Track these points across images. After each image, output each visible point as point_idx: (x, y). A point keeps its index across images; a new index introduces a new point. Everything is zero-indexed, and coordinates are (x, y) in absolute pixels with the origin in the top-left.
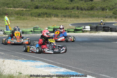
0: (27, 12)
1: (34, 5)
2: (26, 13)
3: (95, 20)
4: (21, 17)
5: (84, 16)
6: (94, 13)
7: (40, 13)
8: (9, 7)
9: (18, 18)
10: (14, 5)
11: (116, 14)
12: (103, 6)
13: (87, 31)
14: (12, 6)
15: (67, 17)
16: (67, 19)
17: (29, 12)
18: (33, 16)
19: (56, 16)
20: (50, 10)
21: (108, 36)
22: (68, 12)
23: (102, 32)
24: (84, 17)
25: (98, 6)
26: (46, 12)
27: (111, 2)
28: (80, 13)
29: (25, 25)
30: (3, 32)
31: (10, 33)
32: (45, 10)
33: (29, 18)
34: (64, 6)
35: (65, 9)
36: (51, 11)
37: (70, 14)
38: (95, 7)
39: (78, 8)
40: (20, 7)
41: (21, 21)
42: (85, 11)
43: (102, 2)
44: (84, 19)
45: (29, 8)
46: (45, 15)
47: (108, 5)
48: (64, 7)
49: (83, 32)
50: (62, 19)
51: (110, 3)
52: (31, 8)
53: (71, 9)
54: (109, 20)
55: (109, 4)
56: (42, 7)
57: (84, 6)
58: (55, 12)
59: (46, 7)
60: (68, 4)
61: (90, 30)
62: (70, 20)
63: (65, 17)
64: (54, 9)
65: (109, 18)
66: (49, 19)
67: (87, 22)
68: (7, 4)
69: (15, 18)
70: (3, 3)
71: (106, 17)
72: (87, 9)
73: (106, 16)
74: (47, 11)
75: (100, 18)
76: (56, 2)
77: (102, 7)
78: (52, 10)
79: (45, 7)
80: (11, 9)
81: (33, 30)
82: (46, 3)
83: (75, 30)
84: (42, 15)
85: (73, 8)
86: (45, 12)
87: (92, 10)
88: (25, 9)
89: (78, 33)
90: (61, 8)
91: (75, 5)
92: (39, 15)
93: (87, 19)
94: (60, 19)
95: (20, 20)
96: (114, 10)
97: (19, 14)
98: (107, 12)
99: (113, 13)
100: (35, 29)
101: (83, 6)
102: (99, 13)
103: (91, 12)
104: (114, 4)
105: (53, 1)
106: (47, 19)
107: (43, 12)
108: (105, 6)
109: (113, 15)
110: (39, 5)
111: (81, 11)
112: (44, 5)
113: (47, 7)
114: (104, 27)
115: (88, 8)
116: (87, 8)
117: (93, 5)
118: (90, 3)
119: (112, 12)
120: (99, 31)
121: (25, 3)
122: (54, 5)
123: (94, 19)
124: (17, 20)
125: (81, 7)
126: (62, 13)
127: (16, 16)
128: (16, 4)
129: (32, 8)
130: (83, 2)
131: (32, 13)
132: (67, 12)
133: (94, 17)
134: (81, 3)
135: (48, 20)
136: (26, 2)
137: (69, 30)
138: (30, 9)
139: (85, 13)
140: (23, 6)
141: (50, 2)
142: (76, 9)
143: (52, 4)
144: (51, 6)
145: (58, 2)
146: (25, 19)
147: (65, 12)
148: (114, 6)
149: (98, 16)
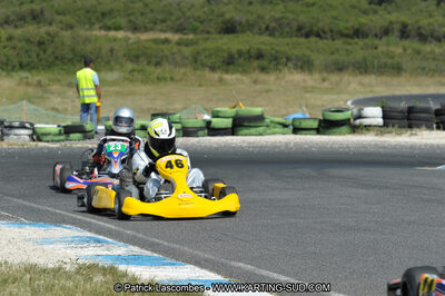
1: (218, 16)
2: (173, 54)
4: (151, 69)
7: (234, 50)
8: (108, 28)
9: (136, 74)
10: (132, 18)
14: (123, 21)
16: (346, 77)
18: (203, 65)
19: (305, 65)
20: (287, 40)
22: (362, 49)
23: (427, 132)
26: (262, 47)
30: (30, 132)
31: (56, 135)
33: (185, 74)
34: (347, 21)
35: (352, 37)
36: (288, 44)
37: (365, 58)
39: (404, 32)
40: (159, 27)
45: (194, 31)
48: (346, 28)
50: (324, 80)
52: (203, 31)
53: (376, 36)
56: (253, 26)
57: (431, 20)
58: (303, 46)
59: (267, 28)
60: (365, 13)
62: (361, 84)
63: (340, 68)
64: (302, 36)
66: (271, 77)
68: (103, 14)
69: (123, 74)
70: (88, 12)
76: (313, 4)
78: (294, 39)
79: (264, 26)
80: (120, 34)
82: (269, 7)
84: (241, 60)
85: (386, 32)
88: (175, 37)
90: (331, 31)
91: (394, 17)
92: (230, 62)
94: (317, 76)
95: (142, 81)
97: (141, 59)
101: (427, 21)
106: (263, 76)
110: (239, 17)
111: (416, 45)
112: (260, 17)
113: (273, 24)
114: (438, 113)
121: (180, 9)
122: (302, 18)
124: (132, 81)
125: (419, 28)
126: (332, 53)
127: (130, 66)
128: (142, 14)
129: (208, 32)
130: (428, 6)
131: (198, 53)
132: (358, 49)
134: (421, 11)
136: (182, 4)
138: (199, 36)
139: (432, 52)
140: (169, 23)
141: (285, 7)
142: (398, 34)
143: (293, 12)
144: (288, 24)
145: (321, 6)
146: (165, 79)
147: (349, 47)
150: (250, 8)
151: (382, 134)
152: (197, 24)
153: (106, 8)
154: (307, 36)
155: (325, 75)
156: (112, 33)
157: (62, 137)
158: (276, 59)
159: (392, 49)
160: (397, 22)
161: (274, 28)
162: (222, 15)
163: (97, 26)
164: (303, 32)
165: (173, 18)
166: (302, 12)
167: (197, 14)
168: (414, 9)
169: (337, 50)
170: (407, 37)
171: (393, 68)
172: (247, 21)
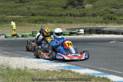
0: (24, 19)
4: (19, 23)
5: (77, 22)
6: (86, 19)
7: (37, 19)
8: (7, 15)
10: (12, 13)
12: (94, 13)
13: (81, 34)
14: (10, 13)
15: (61, 23)
16: (61, 25)
17: (27, 19)
18: (30, 22)
19: (52, 22)
21: (100, 38)
23: (95, 35)
25: (89, 12)
27: (101, 9)
28: (73, 19)
29: (23, 30)
30: (4, 36)
31: (10, 37)
32: (41, 17)
33: (27, 24)
34: (58, 13)
35: (59, 16)
37: (64, 20)
38: (87, 13)
39: (71, 15)
40: (18, 15)
41: (19, 27)
42: (77, 17)
43: (92, 9)
44: (77, 25)
45: (26, 16)
46: (41, 22)
47: (98, 11)
49: (78, 34)
50: (57, 25)
51: (101, 10)
53: (65, 16)
54: (99, 25)
58: (50, 18)
59: (41, 14)
60: (62, 11)
61: (83, 33)
62: (64, 26)
63: (59, 22)
65: (100, 23)
66: (45, 25)
68: (6, 12)
70: (2, 12)
71: (97, 23)
73: (97, 21)
75: (91, 23)
76: (51, 9)
78: (48, 17)
80: (10, 16)
81: (31, 34)
82: (41, 10)
83: (70, 33)
85: (67, 15)
87: (84, 16)
88: (22, 17)
89: (73, 35)
90: (55, 15)
91: (68, 12)
92: (36, 22)
93: (80, 25)
94: (55, 24)
96: (104, 16)
97: (17, 21)
98: (97, 18)
99: (103, 19)
100: (34, 33)
102: (91, 19)
103: (84, 18)
104: (104, 10)
105: (48, 9)
106: (43, 24)
107: (39, 19)
108: (96, 12)
109: (104, 20)
110: (35, 12)
112: (40, 12)
113: (43, 14)
114: (96, 30)
115: (80, 14)
116: (79, 14)
118: (82, 10)
119: (102, 17)
120: (92, 34)
121: (22, 11)
122: (49, 12)
123: (86, 24)
125: (74, 14)
126: (56, 20)
128: (14, 12)
129: (29, 16)
130: (75, 9)
131: (29, 20)
132: (62, 19)
133: (85, 22)
137: (64, 33)
139: (77, 19)
140: (20, 14)
141: (45, 10)
143: (47, 11)
144: (46, 14)
145: (52, 10)
146: (23, 25)
148: (104, 13)
149: (89, 21)
150: (37, 10)
151: (85, 35)
152: (26, 14)
153: (6, 11)
154: (50, 16)
156: (8, 16)
157: (12, 37)
158: (46, 21)
159: (69, 18)
162: (32, 12)
163: (4, 15)
165: (21, 13)
166: (49, 11)
167: (26, 12)
168: (72, 10)
169: (57, 19)
171: (70, 22)
172: (37, 13)
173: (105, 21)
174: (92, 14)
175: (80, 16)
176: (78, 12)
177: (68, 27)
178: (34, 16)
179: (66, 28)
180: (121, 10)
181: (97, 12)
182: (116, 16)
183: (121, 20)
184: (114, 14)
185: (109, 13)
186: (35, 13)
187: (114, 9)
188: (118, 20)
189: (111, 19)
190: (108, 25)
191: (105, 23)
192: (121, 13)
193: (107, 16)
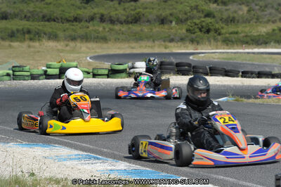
3: (146, 46)
5: (119, 37)
6: (142, 30)
7: (14, 28)
11: (194, 33)
12: (163, 14)
15: (79, 40)
16: (78, 44)
19: (53, 37)
20: (39, 23)
22: (80, 28)
24: (119, 39)
25: (150, 13)
26: (29, 27)
27: (181, 3)
28: (107, 30)
34: (69, 13)
35: (72, 22)
36: (40, 26)
37: (86, 33)
38: (143, 15)
39: (102, 19)
42: (119, 25)
43: (159, 4)
44: (119, 45)
47: (174, 11)
48: (70, 17)
49: (130, 75)
50: (67, 46)
51: (180, 7)
53: (86, 21)
54: (177, 47)
55: (176, 9)
56: (17, 15)
57: (117, 12)
58: (49, 27)
59: (25, 16)
60: (80, 8)
62: (89, 48)
63: (73, 39)
64: (45, 21)
65: (177, 42)
66: (37, 44)
67: (128, 51)
71: (172, 40)
72: (125, 21)
73: (172, 37)
74: (30, 25)
75: (156, 42)
76: (50, 3)
77: (161, 15)
78: (42, 23)
79: (23, 16)
81: (11, 72)
82: (25, 5)
83: (109, 70)
84: (19, 35)
85: (92, 19)
86: (26, 26)
87: (136, 22)
89: (118, 77)
90: (61, 18)
91: (96, 10)
92: (12, 36)
93: (127, 45)
94: (62, 43)
96: (189, 24)
98: (171, 29)
99: (187, 31)
100: (17, 69)
101: (115, 13)
102: (154, 30)
103: (136, 28)
104: (188, 8)
105: (43, 3)
106: (32, 44)
107: (21, 28)
108: (168, 12)
109: (188, 34)
111: (110, 26)
112: (22, 11)
113: (29, 15)
114: (177, 65)
115: (128, 17)
116: (125, 18)
117: (138, 10)
118: (132, 6)
119: (185, 27)
120: (167, 73)
122: (45, 11)
123: (143, 43)
125: (111, 17)
126: (64, 31)
130: (114, 5)
132: (79, 29)
133: (141, 39)
134: (111, 7)
135: (34, 47)
137: (95, 72)
139: (120, 30)
141: (35, 5)
142: (99, 20)
143: (40, 8)
144: (37, 15)
145: (54, 5)
147: (73, 27)
148: (189, 14)
149: (151, 37)
150: (15, 5)
154: (48, 20)
155: (66, 43)
158: (38, 34)
159: (97, 28)
160: (98, 14)
161: (30, 17)
164: (46, 19)
166: (45, 8)
168: (106, 6)
169: (67, 29)
170: (104, 21)
171: (102, 39)
172: (14, 12)
173: (193, 35)
174: (157, 16)
175: (127, 22)
176: (122, 12)
177: (97, 51)
178: (6, 19)
179: (92, 55)
180: (232, 7)
181: (171, 12)
182: (220, 23)
183: (232, 35)
184: (214, 17)
185: (203, 15)
186: (9, 11)
187: (215, 5)
188: (226, 33)
189: (208, 31)
190: (199, 47)
191: (192, 41)
192: (231, 15)
193: (196, 24)
